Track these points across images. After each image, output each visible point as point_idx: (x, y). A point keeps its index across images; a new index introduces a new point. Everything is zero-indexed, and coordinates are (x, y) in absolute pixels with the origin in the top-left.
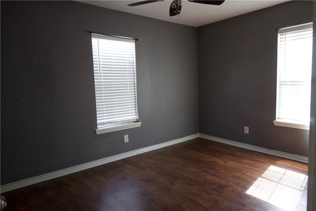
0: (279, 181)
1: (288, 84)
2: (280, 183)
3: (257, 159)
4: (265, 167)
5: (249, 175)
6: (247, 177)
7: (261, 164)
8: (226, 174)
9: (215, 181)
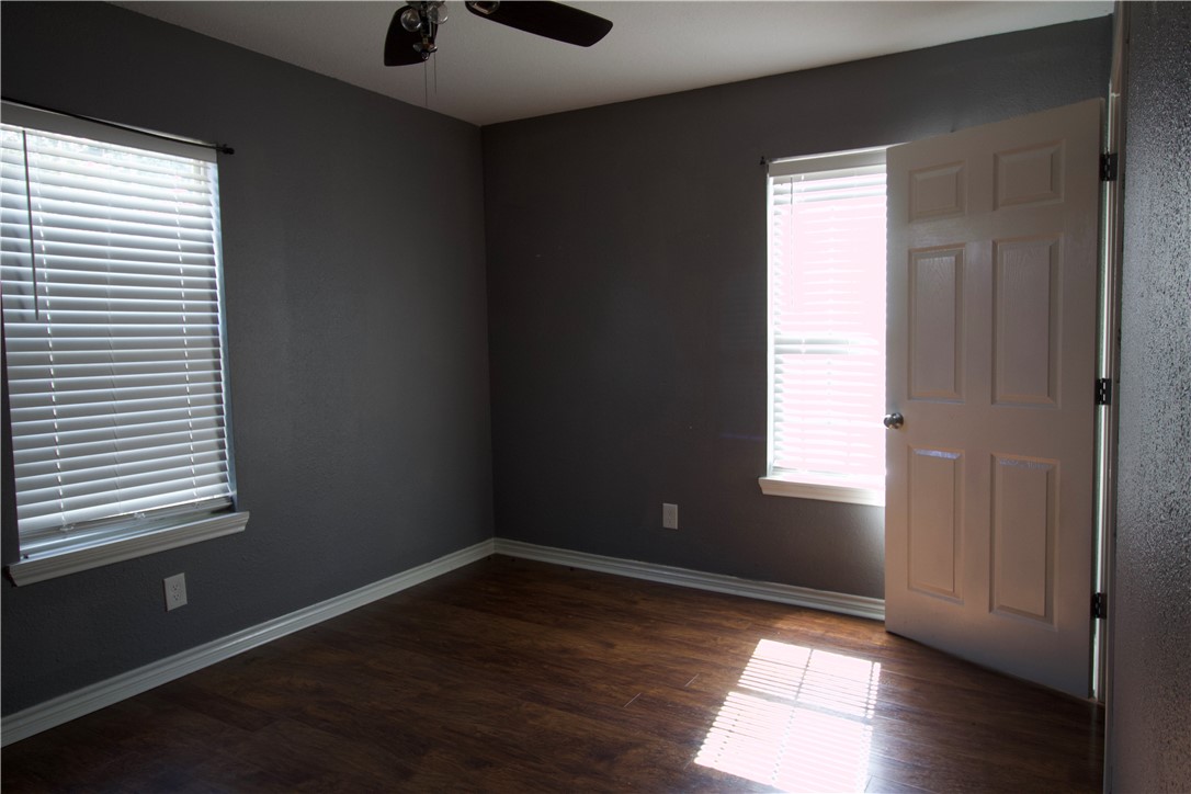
0: (797, 697)
1: (804, 351)
2: (798, 705)
3: (715, 621)
4: (744, 648)
5: (694, 687)
6: (689, 695)
7: (729, 640)
8: (614, 694)
9: (579, 733)
